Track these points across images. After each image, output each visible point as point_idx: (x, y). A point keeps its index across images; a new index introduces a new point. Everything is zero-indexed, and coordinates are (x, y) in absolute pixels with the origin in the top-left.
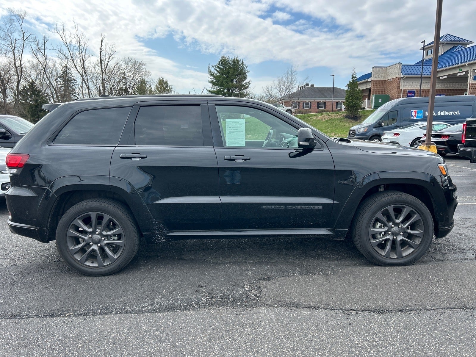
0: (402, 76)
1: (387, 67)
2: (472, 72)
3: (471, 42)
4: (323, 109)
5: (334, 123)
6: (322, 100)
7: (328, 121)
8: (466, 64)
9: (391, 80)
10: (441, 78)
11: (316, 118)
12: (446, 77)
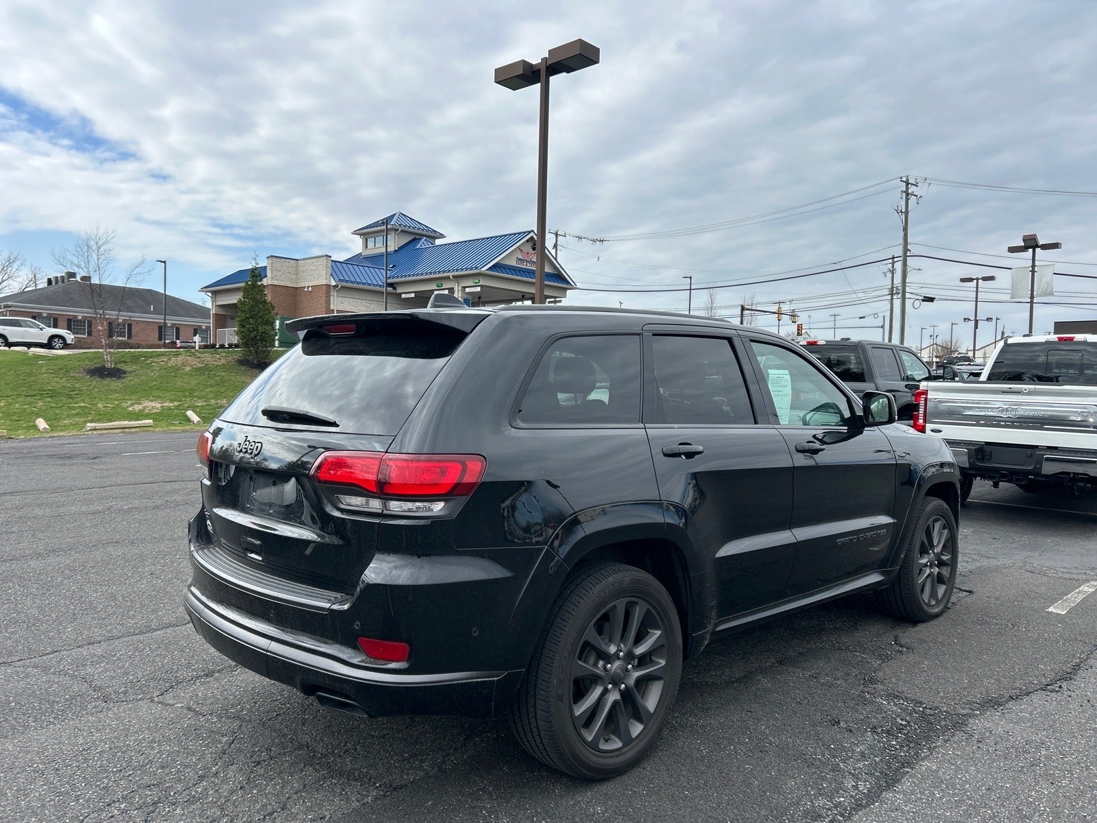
0: (333, 283)
1: (297, 260)
2: (460, 292)
3: (442, 236)
4: (126, 339)
5: (215, 375)
6: (123, 316)
7: (200, 369)
8: (451, 274)
9: (310, 289)
10: (403, 296)
11: (167, 362)
12: (413, 295)
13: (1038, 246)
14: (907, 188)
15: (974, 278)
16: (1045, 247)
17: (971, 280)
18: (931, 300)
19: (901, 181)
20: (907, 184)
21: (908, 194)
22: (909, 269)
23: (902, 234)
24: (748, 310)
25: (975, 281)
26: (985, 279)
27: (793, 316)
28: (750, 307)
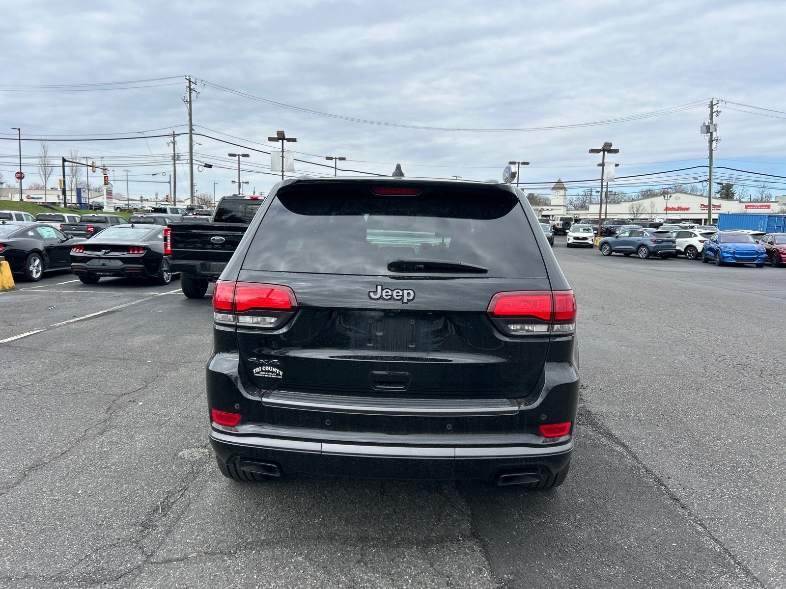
13: (285, 139)
14: (190, 84)
15: (237, 154)
16: (289, 140)
17: (234, 155)
18: (210, 166)
19: (186, 79)
20: (190, 82)
21: (190, 89)
22: (194, 143)
23: (188, 117)
24: (68, 161)
25: (238, 156)
26: (244, 156)
27: (104, 169)
28: (70, 160)
